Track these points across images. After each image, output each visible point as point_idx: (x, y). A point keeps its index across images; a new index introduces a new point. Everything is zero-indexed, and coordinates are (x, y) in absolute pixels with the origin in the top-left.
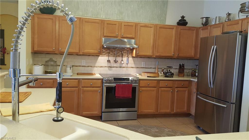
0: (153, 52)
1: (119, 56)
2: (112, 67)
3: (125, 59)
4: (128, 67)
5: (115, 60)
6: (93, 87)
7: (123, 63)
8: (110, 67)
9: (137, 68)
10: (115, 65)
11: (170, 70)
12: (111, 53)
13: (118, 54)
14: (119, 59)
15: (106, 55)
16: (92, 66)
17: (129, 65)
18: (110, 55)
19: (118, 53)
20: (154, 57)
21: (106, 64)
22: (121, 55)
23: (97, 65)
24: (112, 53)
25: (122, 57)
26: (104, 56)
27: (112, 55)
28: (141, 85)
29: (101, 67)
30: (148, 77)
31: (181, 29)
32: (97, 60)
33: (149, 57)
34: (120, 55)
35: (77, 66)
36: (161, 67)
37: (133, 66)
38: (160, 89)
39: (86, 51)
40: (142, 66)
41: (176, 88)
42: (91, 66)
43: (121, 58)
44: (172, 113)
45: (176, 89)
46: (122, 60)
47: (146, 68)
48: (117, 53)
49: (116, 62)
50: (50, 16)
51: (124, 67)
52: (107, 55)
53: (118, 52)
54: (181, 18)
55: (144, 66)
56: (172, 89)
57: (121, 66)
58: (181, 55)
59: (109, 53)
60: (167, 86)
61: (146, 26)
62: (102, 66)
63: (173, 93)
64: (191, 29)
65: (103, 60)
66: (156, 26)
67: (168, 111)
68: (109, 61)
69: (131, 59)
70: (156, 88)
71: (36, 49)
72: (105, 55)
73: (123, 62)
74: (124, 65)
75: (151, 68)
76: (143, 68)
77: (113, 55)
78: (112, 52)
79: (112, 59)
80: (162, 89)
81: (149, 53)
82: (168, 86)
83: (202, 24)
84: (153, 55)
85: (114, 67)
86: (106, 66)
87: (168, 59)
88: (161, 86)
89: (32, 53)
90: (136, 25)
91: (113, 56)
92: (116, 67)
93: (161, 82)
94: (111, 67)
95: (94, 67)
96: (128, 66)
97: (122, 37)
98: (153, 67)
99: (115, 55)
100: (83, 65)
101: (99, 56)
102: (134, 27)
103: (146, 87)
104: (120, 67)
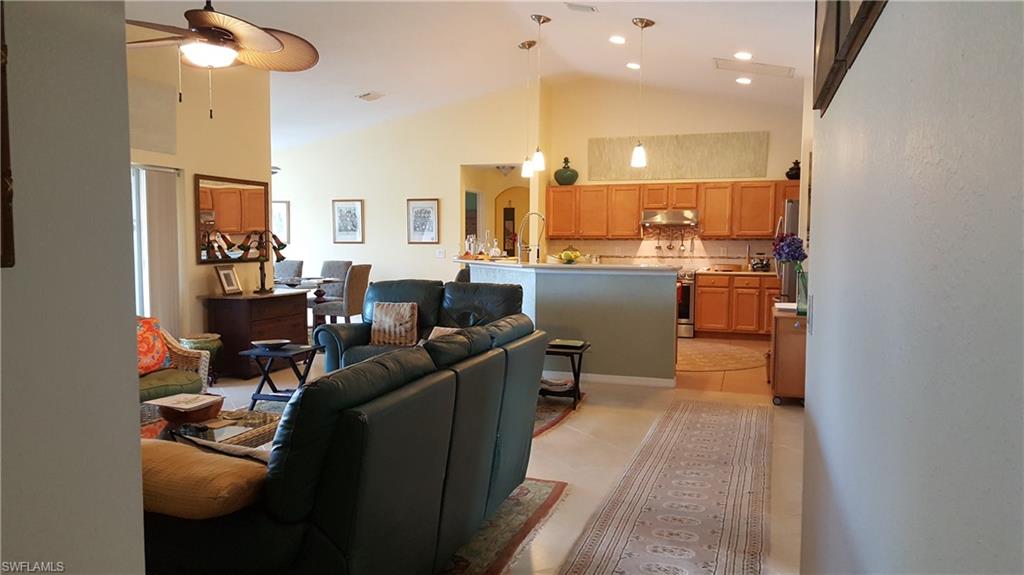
0: (731, 228)
1: (677, 238)
2: (664, 258)
3: (687, 243)
5: (669, 245)
7: (685, 250)
8: (661, 257)
9: (712, 257)
10: (670, 254)
12: (662, 235)
13: (674, 235)
14: (677, 244)
15: (654, 238)
17: (696, 254)
18: (660, 237)
19: (675, 233)
20: (736, 237)
21: (654, 252)
22: (680, 236)
23: (638, 254)
24: (664, 234)
26: (651, 239)
27: (664, 238)
28: (699, 284)
29: (646, 257)
30: (716, 270)
31: (787, 186)
32: (639, 246)
35: (607, 257)
37: (704, 254)
38: (734, 290)
39: (618, 232)
40: (722, 255)
42: (630, 257)
43: (681, 241)
44: (761, 332)
46: (682, 245)
47: (729, 258)
48: (672, 233)
49: (670, 248)
50: (569, 188)
51: (686, 257)
52: (656, 238)
53: (675, 231)
54: (793, 165)
56: (758, 290)
57: (681, 255)
59: (659, 234)
60: (749, 286)
61: (717, 187)
62: (648, 256)
63: (760, 297)
65: (648, 246)
66: (734, 184)
67: (752, 328)
68: (659, 247)
69: (698, 243)
70: (728, 289)
71: (550, 234)
72: (652, 237)
73: (682, 248)
74: (686, 254)
75: (738, 258)
78: (664, 232)
79: (664, 244)
80: (738, 290)
81: (725, 232)
82: (751, 285)
84: (732, 234)
85: (668, 257)
88: (737, 286)
89: (546, 239)
90: (698, 186)
91: (666, 239)
92: (671, 257)
95: (635, 257)
96: (694, 256)
97: (674, 208)
99: (671, 238)
100: (617, 254)
101: (642, 240)
102: (694, 191)
103: (709, 287)
104: (680, 257)
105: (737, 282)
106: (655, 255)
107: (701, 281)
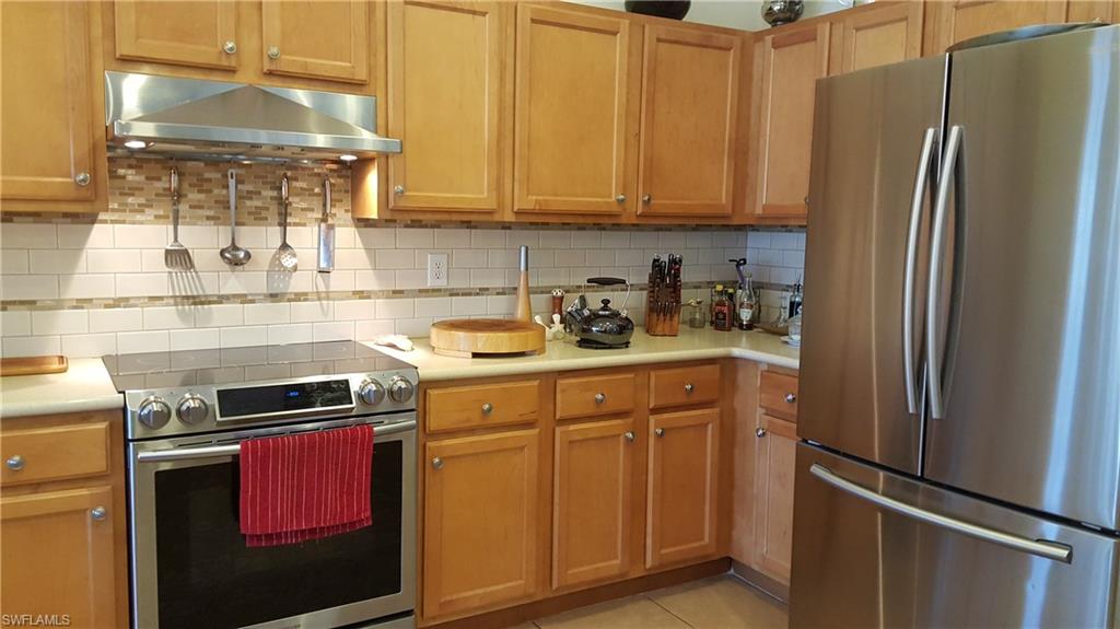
1: (258, 217)
2: (210, 303)
3: (305, 237)
4: (328, 296)
5: (226, 244)
6: (37, 486)
7: (295, 268)
8: (196, 300)
9: (397, 293)
10: (233, 283)
11: (606, 302)
12: (194, 196)
13: (248, 203)
14: (260, 239)
15: (150, 213)
16: (33, 302)
17: (340, 281)
18: (183, 208)
19: (250, 195)
20: (509, 217)
21: (160, 280)
22: (274, 208)
23: (75, 290)
24: (202, 196)
25: (284, 224)
26: (139, 217)
27: (199, 212)
28: (434, 423)
29: (118, 303)
30: (475, 355)
31: (659, 40)
32: (79, 247)
33: (467, 221)
34: (267, 209)
36: (545, 282)
37: (369, 282)
38: (558, 430)
40: (429, 284)
41: (656, 411)
42: (31, 304)
43: (278, 229)
44: (637, 573)
45: (652, 419)
46: (285, 246)
47: (453, 293)
48: (240, 197)
49: (234, 258)
51: (300, 297)
52: (161, 213)
53: (250, 187)
55: (442, 283)
56: (630, 420)
57: (278, 288)
58: (662, 203)
59: (177, 196)
60: (604, 409)
62: (127, 299)
63: (636, 445)
64: (713, 39)
65: (125, 250)
66: (509, 8)
67: (611, 566)
68: (178, 258)
69: (346, 236)
70: (535, 432)
72: (141, 209)
73: (288, 261)
74: (298, 283)
75: (483, 291)
76: (436, 291)
77: (211, 213)
78: (201, 184)
79: (203, 239)
80: (572, 427)
81: (475, 192)
82: (610, 406)
83: (769, 14)
84: (499, 205)
85: (222, 299)
86: (161, 298)
87: (581, 228)
88: (566, 415)
91: (208, 218)
92: (243, 299)
93: (562, 383)
94: (202, 303)
95: (58, 305)
96: (331, 289)
97: (270, 74)
98: (499, 283)
99: (223, 213)
101: (92, 219)
103: (471, 431)
104: (274, 297)
105: (570, 399)
106: (166, 291)
107: (442, 411)
